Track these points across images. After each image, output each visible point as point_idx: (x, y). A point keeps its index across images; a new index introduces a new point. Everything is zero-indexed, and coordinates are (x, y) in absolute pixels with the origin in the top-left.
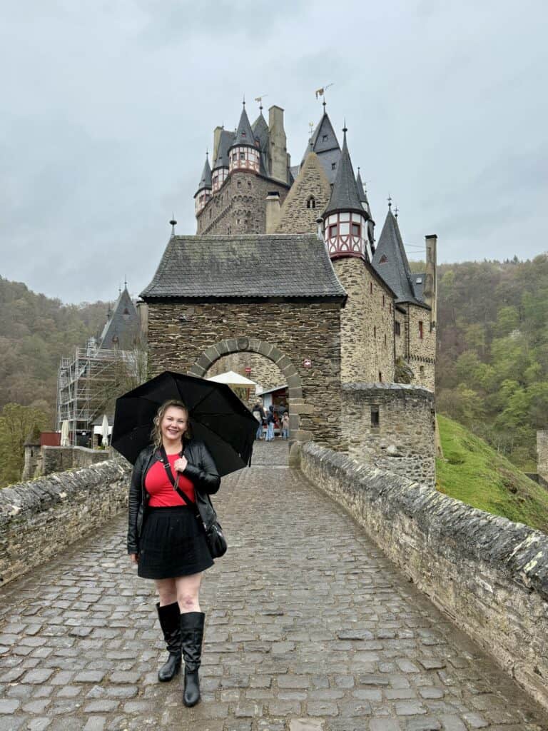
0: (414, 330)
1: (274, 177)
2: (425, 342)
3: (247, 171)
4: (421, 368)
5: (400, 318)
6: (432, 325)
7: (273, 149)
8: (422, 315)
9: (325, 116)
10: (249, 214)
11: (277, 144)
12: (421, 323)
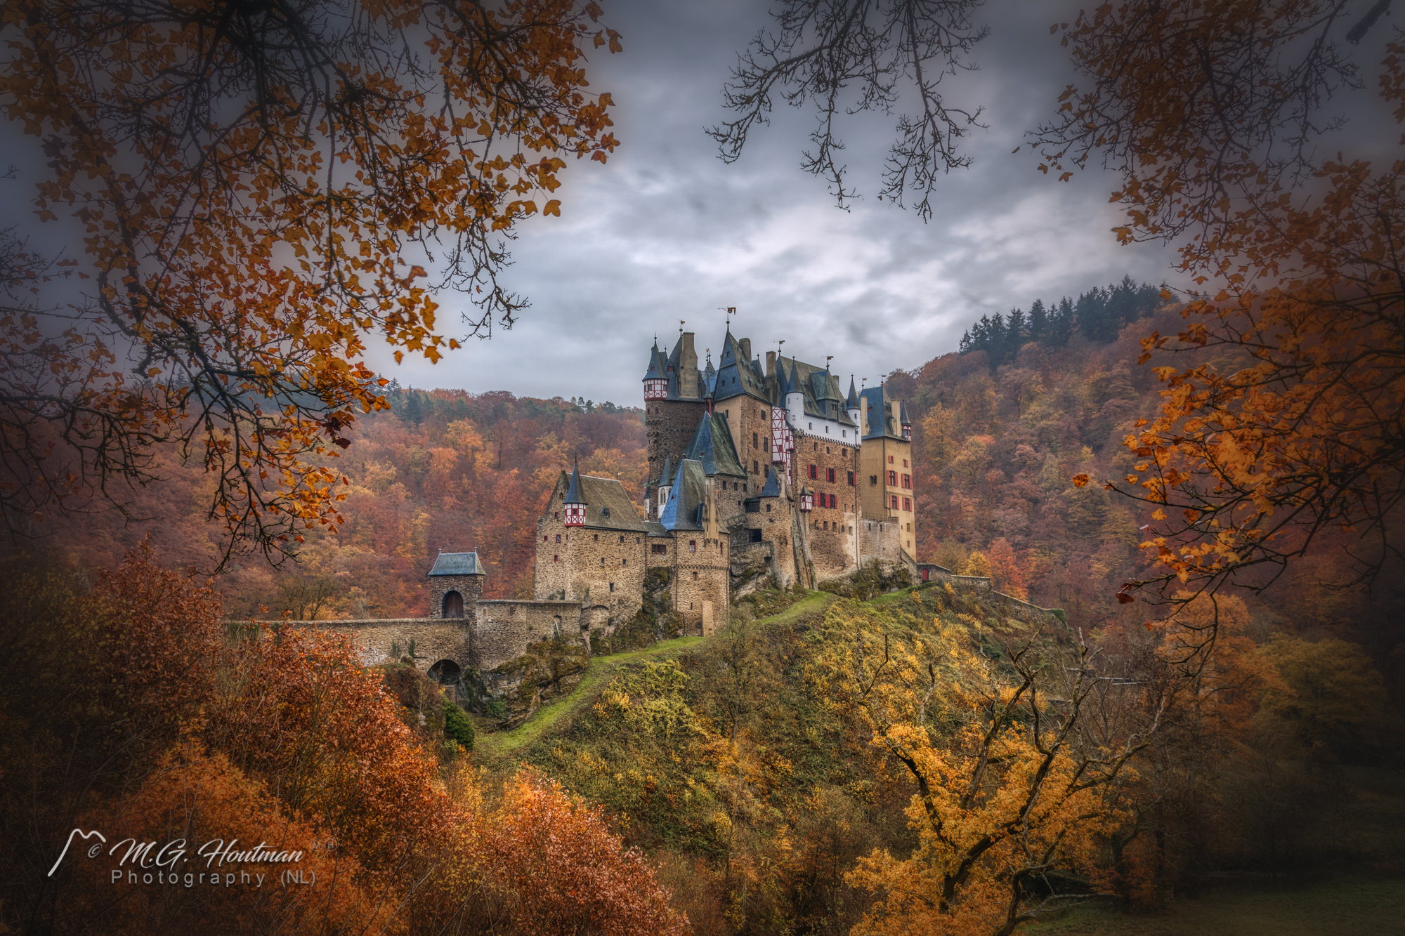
0: (684, 548)
1: (684, 397)
2: (697, 554)
3: (654, 399)
4: (695, 573)
5: (665, 541)
6: (707, 542)
7: (682, 372)
8: (696, 536)
9: (728, 334)
10: (657, 435)
11: (687, 366)
12: (693, 543)
